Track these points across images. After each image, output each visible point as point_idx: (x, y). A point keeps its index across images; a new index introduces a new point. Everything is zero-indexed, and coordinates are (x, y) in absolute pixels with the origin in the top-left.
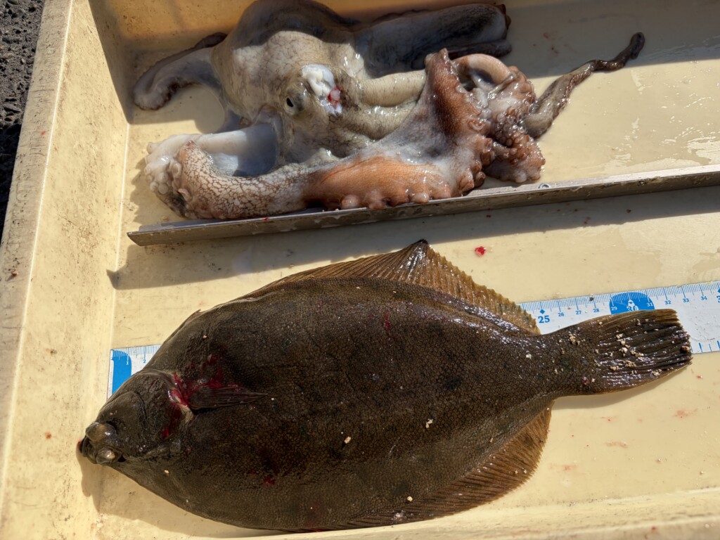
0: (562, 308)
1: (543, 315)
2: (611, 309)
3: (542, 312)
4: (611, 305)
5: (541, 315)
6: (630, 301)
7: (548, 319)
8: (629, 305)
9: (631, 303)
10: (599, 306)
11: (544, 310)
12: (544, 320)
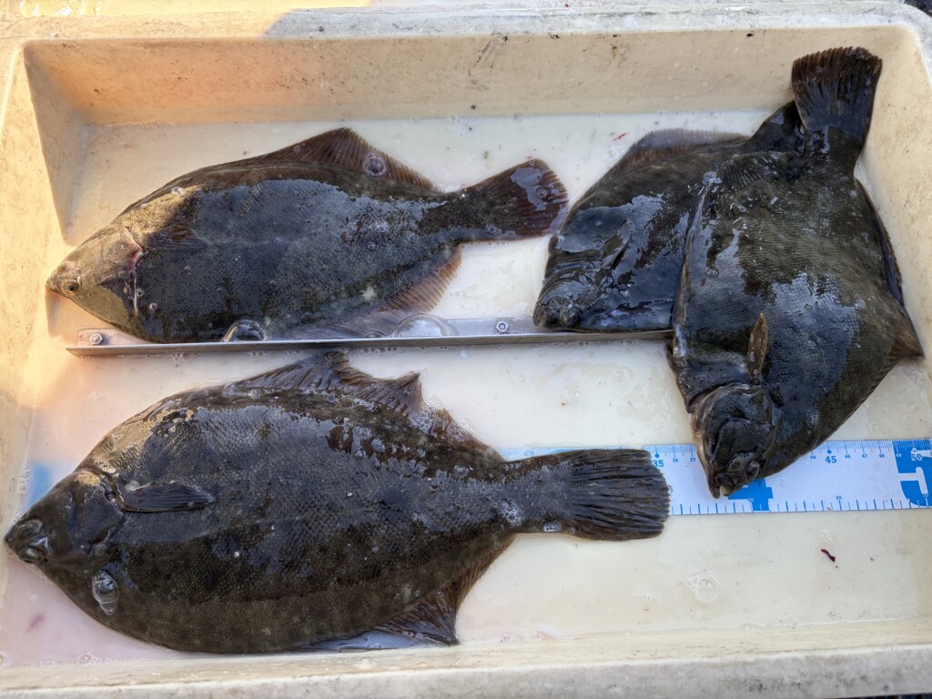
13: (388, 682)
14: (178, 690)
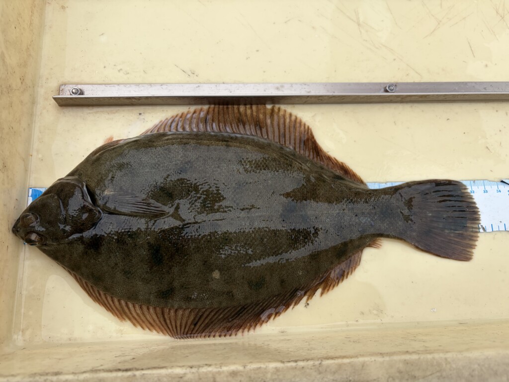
13: (363, 366)
14: (185, 374)
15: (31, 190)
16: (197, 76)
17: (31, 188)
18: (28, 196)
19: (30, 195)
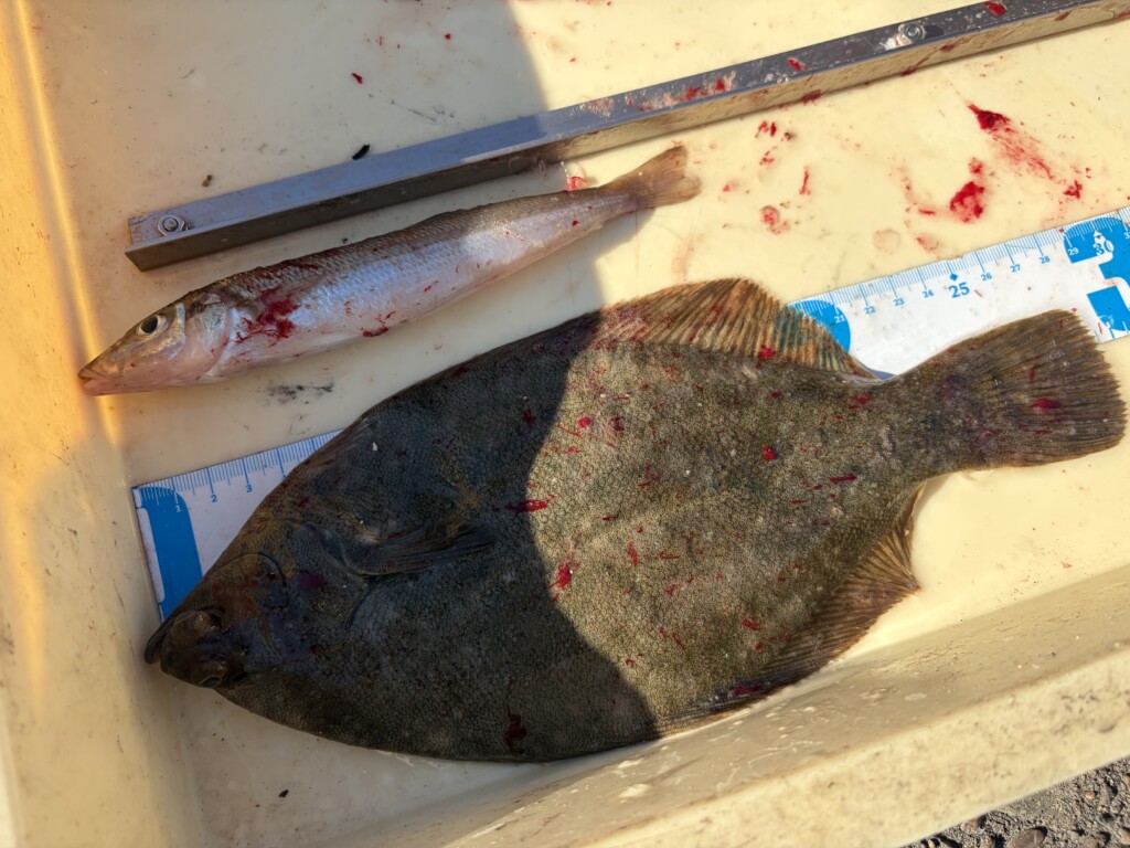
0: (985, 265)
1: (956, 283)
2: (1068, 253)
3: (954, 277)
4: (1067, 247)
5: (952, 283)
6: (1096, 234)
7: (966, 288)
8: (1096, 240)
9: (1099, 237)
10: (1048, 250)
11: (956, 273)
12: (960, 291)
15: (137, 493)
16: (452, 116)
17: (135, 488)
18: (137, 508)
19: (139, 504)
